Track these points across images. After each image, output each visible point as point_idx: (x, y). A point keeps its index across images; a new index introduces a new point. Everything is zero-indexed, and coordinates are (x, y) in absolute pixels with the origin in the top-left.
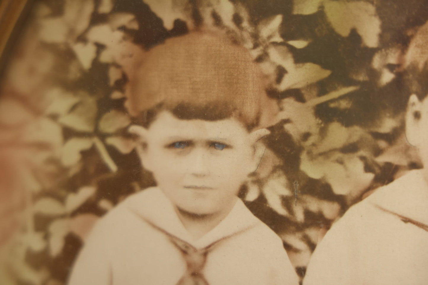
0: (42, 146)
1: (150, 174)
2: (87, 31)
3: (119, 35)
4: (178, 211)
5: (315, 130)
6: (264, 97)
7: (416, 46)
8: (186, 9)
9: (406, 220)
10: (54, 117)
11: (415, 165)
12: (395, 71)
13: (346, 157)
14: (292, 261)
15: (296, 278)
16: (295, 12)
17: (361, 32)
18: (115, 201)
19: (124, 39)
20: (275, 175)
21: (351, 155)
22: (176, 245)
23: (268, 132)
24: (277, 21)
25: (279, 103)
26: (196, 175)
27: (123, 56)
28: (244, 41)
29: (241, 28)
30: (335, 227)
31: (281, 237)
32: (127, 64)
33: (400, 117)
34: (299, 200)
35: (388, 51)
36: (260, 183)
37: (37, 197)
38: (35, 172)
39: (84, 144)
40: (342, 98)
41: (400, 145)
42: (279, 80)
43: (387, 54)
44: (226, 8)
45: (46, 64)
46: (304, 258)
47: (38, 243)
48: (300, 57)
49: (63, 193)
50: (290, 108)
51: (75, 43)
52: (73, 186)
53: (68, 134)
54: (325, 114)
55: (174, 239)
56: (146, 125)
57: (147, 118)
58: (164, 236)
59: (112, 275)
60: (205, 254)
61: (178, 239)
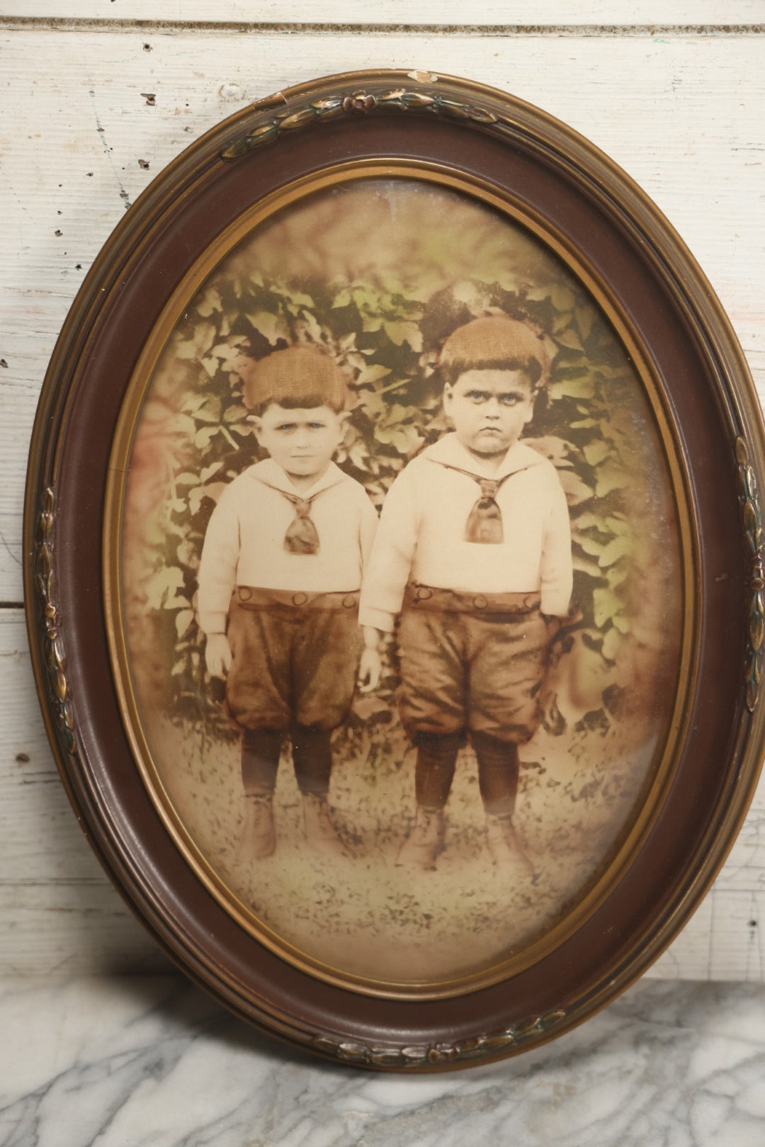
0: (180, 435)
1: (265, 450)
2: (211, 349)
3: (236, 351)
4: (288, 474)
5: (383, 410)
6: (346, 390)
7: (447, 350)
8: (285, 331)
9: (447, 467)
10: (189, 413)
11: (451, 430)
13: (405, 427)
14: (373, 501)
15: (375, 512)
16: (365, 330)
17: (410, 342)
18: (239, 472)
19: (240, 353)
20: (358, 443)
21: (408, 426)
22: (288, 498)
23: (350, 414)
24: (352, 337)
25: (357, 393)
26: (299, 448)
27: (240, 366)
28: (329, 351)
29: (327, 343)
30: (400, 475)
31: (363, 485)
32: (243, 372)
33: (439, 399)
34: (375, 459)
35: (428, 354)
36: (347, 449)
37: (177, 473)
38: (176, 454)
39: (213, 431)
40: (399, 388)
41: (440, 417)
42: (356, 377)
43: (428, 356)
44: (315, 329)
45: (181, 375)
46: (381, 499)
47: (180, 506)
48: (370, 361)
49: (198, 468)
50: (365, 396)
51: (203, 358)
52: (206, 463)
53: (200, 424)
54: (389, 399)
55: (286, 494)
56: (260, 415)
57: (260, 410)
58: (278, 493)
59: (239, 524)
60: (310, 503)
61: (289, 494)
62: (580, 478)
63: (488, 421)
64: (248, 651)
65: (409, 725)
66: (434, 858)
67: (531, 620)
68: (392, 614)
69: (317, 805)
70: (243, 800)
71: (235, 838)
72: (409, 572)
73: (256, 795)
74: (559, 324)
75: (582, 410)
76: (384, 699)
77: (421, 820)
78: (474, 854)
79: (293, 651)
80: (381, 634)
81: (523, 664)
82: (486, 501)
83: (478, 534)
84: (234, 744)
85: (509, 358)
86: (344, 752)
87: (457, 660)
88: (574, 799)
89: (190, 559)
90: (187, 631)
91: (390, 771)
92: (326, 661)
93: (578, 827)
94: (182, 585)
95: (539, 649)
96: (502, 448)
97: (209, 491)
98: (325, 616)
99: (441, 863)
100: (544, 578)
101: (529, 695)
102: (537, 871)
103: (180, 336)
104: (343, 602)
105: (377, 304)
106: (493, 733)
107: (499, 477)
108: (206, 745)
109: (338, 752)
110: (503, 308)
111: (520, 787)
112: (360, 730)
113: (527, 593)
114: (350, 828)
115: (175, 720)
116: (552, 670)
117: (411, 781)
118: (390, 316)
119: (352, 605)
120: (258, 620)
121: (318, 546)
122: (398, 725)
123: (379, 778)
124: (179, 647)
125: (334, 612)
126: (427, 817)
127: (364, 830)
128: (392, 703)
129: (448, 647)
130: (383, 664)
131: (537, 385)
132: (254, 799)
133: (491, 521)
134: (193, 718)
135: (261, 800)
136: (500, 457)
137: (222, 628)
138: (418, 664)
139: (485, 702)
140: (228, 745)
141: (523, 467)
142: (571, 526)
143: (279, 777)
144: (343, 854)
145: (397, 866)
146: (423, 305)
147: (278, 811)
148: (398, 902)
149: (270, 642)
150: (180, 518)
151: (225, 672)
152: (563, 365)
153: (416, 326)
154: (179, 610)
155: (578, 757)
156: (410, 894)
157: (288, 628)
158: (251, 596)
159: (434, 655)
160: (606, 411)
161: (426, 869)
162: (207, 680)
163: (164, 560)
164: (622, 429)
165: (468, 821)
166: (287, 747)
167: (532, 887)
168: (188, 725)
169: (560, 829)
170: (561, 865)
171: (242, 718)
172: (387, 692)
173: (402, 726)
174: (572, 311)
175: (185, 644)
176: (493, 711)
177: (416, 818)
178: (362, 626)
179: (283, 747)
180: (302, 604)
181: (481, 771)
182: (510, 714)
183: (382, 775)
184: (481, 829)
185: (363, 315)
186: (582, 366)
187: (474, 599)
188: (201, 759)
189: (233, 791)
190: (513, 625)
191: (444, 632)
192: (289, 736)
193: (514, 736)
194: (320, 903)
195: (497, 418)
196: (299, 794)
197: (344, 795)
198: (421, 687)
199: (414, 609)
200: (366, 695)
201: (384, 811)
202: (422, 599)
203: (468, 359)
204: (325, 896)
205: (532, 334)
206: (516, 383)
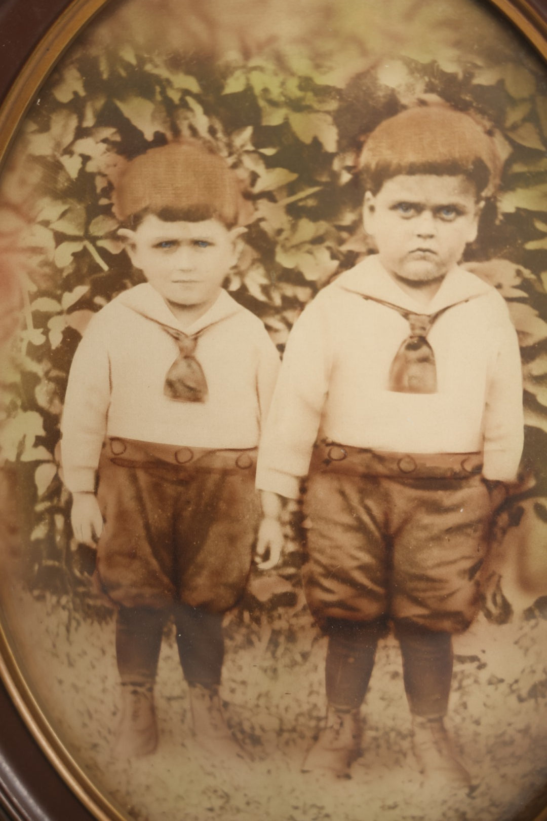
0: (35, 250)
1: (140, 272)
2: (72, 143)
3: (103, 146)
4: (169, 304)
5: (287, 226)
6: (241, 200)
8: (165, 122)
9: (367, 298)
10: (46, 224)
11: (372, 251)
12: (352, 172)
13: (314, 248)
14: (273, 339)
15: (277, 353)
16: (264, 124)
17: (322, 139)
18: (109, 298)
19: (108, 150)
20: (255, 267)
21: (319, 246)
22: (168, 333)
23: (245, 230)
24: (248, 132)
25: (254, 204)
26: (183, 271)
27: (108, 166)
28: (219, 150)
29: (217, 139)
30: (308, 308)
31: (262, 320)
32: (112, 173)
33: (357, 212)
34: (277, 288)
35: (345, 155)
36: (241, 274)
37: (34, 297)
38: (31, 274)
39: (77, 247)
40: (308, 197)
41: (359, 234)
42: (253, 184)
43: (345, 157)
44: (201, 121)
45: (36, 175)
46: (283, 337)
47: (38, 338)
48: (270, 163)
49: (59, 292)
50: (264, 208)
51: (62, 155)
52: (68, 286)
53: (60, 238)
54: (295, 211)
55: (166, 328)
56: (134, 228)
57: (134, 222)
58: (157, 326)
59: (110, 363)
60: (196, 339)
61: (170, 327)
62: (536, 312)
63: (420, 240)
64: (122, 516)
65: (317, 610)
66: (349, 765)
67: (470, 487)
68: (297, 477)
69: (207, 698)
70: (119, 689)
71: (110, 732)
72: (318, 426)
73: (134, 684)
74: (514, 116)
75: (541, 227)
76: (288, 578)
77: (332, 720)
78: (397, 762)
79: (176, 517)
80: (284, 501)
81: (460, 539)
82: (415, 340)
83: (406, 382)
84: (107, 623)
86: (239, 638)
87: (377, 534)
88: (521, 700)
89: (51, 401)
90: (48, 488)
91: (294, 664)
92: (217, 530)
93: (525, 731)
94: (42, 433)
95: (480, 521)
96: (437, 275)
97: (73, 320)
98: (215, 477)
99: (357, 771)
100: (487, 435)
101: (467, 577)
102: (475, 782)
103: (32, 127)
104: (237, 463)
105: (280, 90)
106: (421, 621)
107: (433, 311)
108: (74, 624)
109: (232, 638)
110: (441, 94)
111: (455, 684)
112: (257, 613)
113: (465, 454)
114: (246, 726)
115: (36, 593)
116: (495, 545)
117: (320, 675)
118: (297, 106)
119: (247, 465)
120: (134, 479)
121: (206, 392)
122: (304, 609)
123: (281, 669)
124: (40, 507)
125: (225, 473)
126: (339, 718)
127: (263, 729)
128: (297, 584)
129: (366, 518)
130: (286, 537)
131: (484, 194)
132: (131, 688)
133: (421, 365)
134: (59, 591)
135: (140, 689)
136: (434, 286)
137: (90, 487)
138: (330, 539)
139: (411, 585)
140: (100, 623)
141: (464, 298)
142: (523, 372)
143: (161, 664)
144: (239, 756)
145: (304, 772)
146: (339, 92)
147: (161, 703)
148: (305, 812)
149: (149, 506)
150: (38, 353)
151: (94, 537)
152: (518, 168)
153: (329, 119)
154: (38, 463)
155: (527, 650)
156: (319, 804)
157: (170, 490)
158: (125, 450)
159: (348, 528)
161: (339, 777)
162: (74, 547)
163: (19, 403)
165: (390, 723)
166: (170, 631)
167: (468, 800)
168: (51, 599)
169: (504, 734)
170: (504, 776)
171: (117, 594)
172: (291, 570)
173: (309, 611)
174: (532, 100)
175: (47, 504)
176: (421, 595)
177: (326, 718)
178: (260, 491)
179: (165, 630)
180: (185, 462)
181: (406, 665)
182: (443, 599)
183: (285, 666)
184: (405, 732)
185: (262, 103)
186: (542, 170)
187: (399, 461)
188: (68, 639)
189: (106, 677)
190: (448, 493)
191: (362, 501)
192: (172, 617)
193: (447, 624)
194: (211, 810)
195: (431, 237)
196: (185, 685)
197: (239, 689)
198: (332, 566)
199: (324, 472)
200: (265, 573)
201: (287, 709)
202: (335, 460)
204: (217, 803)
205: (479, 129)
206: (456, 191)
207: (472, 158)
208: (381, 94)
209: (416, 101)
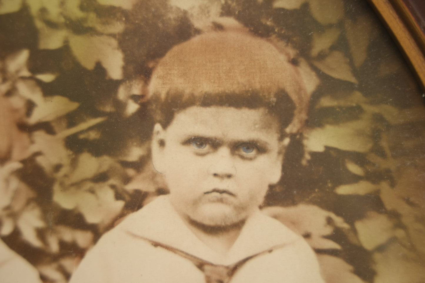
5: (66, 161)
6: (15, 131)
7: (157, 77)
9: (156, 245)
11: (162, 191)
12: (139, 102)
13: (96, 186)
16: (41, 47)
17: (106, 65)
20: (30, 207)
21: (101, 184)
23: (20, 166)
24: (23, 56)
25: (30, 136)
30: (89, 256)
33: (146, 145)
34: (54, 232)
35: (131, 83)
36: (14, 215)
40: (90, 129)
41: (147, 172)
42: (29, 113)
43: (131, 85)
48: (48, 90)
50: (41, 140)
54: (75, 145)
62: (350, 267)
63: (217, 180)
74: (321, 44)
75: (354, 168)
85: (247, 92)
96: (235, 220)
105: (60, 10)
107: (231, 261)
110: (238, 18)
118: (78, 28)
131: (288, 130)
136: (232, 233)
141: (267, 248)
146: (125, 13)
152: (326, 102)
153: (114, 42)
160: (388, 171)
164: (412, 199)
174: (340, 25)
185: (39, 24)
186: (354, 105)
195: (229, 176)
203: (188, 91)
205: (282, 58)
206: (257, 126)
207: (274, 89)
208: (172, 16)
209: (211, 25)
